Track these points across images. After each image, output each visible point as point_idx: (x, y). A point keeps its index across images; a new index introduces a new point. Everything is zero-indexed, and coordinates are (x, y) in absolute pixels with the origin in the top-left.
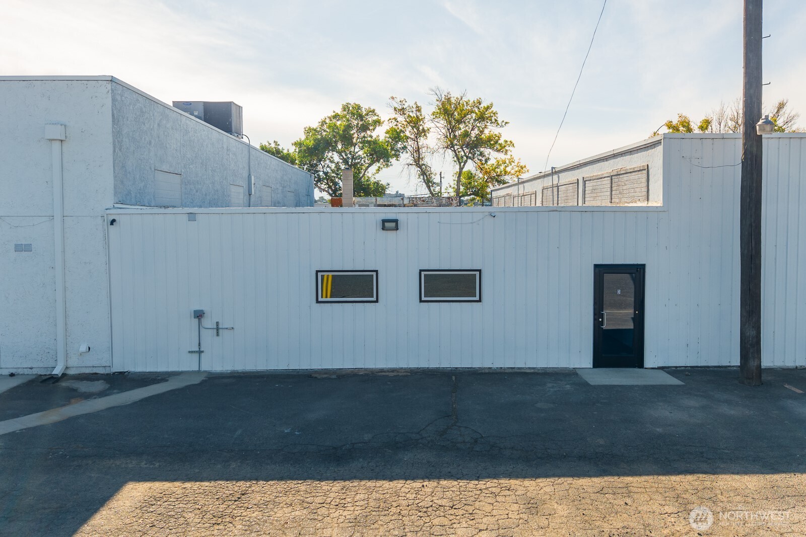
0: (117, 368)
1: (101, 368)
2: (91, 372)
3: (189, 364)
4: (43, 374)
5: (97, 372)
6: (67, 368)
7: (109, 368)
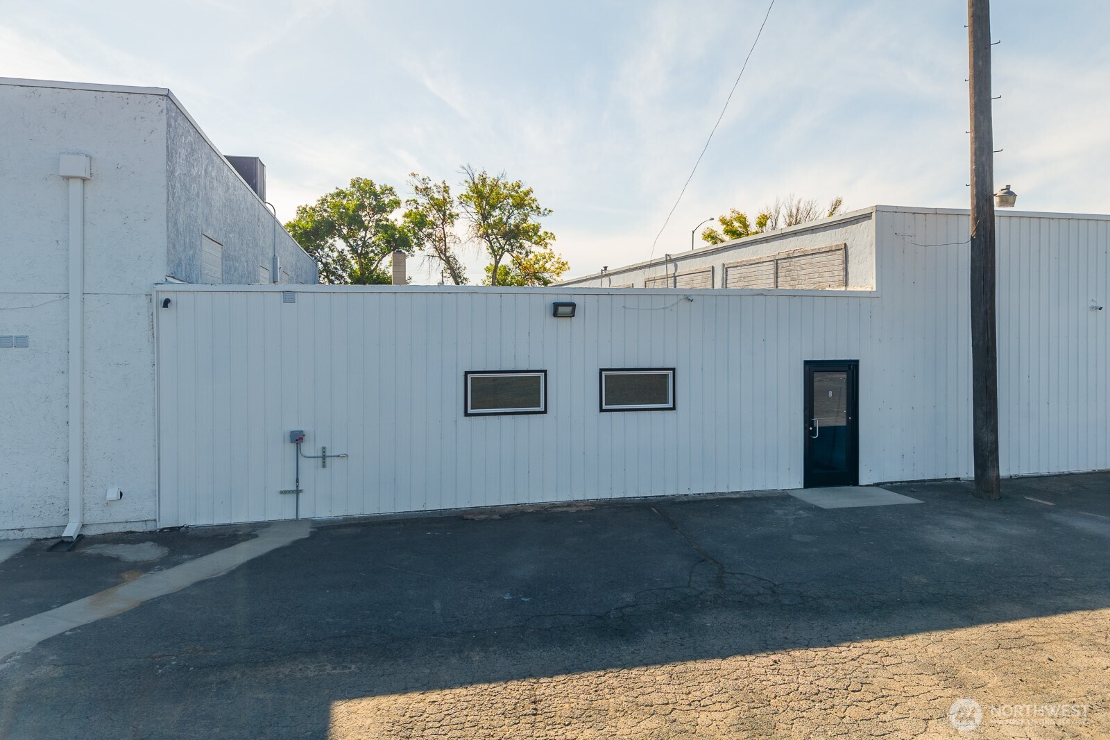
0: (166, 522)
1: (140, 524)
2: (123, 531)
3: (281, 510)
4: (42, 537)
5: (133, 530)
6: (83, 526)
7: (154, 522)
